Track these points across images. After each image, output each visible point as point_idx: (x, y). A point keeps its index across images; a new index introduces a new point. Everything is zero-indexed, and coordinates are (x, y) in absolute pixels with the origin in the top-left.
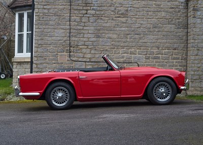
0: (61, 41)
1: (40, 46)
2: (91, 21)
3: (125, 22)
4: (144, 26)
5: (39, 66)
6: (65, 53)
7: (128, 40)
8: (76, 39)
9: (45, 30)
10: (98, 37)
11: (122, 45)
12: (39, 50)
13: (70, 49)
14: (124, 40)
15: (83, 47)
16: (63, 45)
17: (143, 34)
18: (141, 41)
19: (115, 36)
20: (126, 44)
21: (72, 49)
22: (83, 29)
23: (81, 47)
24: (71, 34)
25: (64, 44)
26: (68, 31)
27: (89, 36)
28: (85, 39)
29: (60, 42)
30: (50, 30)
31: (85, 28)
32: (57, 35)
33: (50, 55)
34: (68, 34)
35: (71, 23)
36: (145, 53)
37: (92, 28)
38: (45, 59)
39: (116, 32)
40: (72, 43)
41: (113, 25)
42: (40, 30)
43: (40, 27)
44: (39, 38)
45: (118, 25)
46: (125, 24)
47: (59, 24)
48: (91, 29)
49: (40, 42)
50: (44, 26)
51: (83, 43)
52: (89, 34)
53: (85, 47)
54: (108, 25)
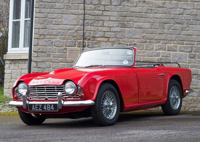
0: (72, 31)
1: (42, 37)
2: (114, 4)
3: (161, 5)
4: (189, 12)
5: (40, 65)
6: (76, 47)
7: (166, 31)
8: (93, 28)
9: (50, 16)
10: (124, 26)
11: (156, 37)
12: (40, 42)
13: (83, 42)
14: (159, 31)
15: (102, 39)
16: (73, 37)
17: (187, 23)
18: (183, 32)
19: (147, 25)
20: (163, 37)
21: (86, 41)
22: (102, 15)
23: (99, 39)
24: (86, 21)
25: (76, 35)
26: (82, 17)
27: (111, 24)
28: (104, 29)
29: (69, 31)
30: (56, 15)
31: (105, 13)
32: (65, 22)
33: (55, 49)
34: (81, 22)
35: (86, 5)
36: (190, 50)
37: (116, 14)
38: (49, 55)
39: (149, 20)
40: (87, 34)
41: (145, 9)
42: (42, 15)
43: (43, 10)
44: (41, 26)
45: (151, 10)
46: (161, 9)
47: (69, 7)
48: (114, 15)
49: (42, 31)
50: (48, 10)
51: (101, 34)
52: (110, 22)
53: (106, 39)
54: (137, 9)
